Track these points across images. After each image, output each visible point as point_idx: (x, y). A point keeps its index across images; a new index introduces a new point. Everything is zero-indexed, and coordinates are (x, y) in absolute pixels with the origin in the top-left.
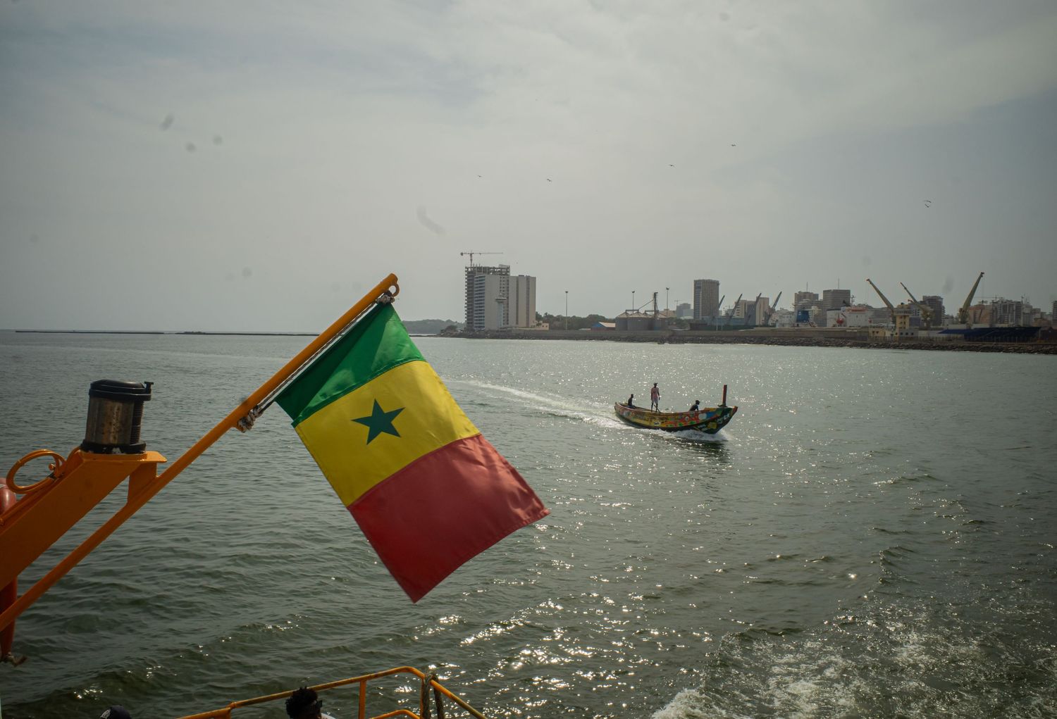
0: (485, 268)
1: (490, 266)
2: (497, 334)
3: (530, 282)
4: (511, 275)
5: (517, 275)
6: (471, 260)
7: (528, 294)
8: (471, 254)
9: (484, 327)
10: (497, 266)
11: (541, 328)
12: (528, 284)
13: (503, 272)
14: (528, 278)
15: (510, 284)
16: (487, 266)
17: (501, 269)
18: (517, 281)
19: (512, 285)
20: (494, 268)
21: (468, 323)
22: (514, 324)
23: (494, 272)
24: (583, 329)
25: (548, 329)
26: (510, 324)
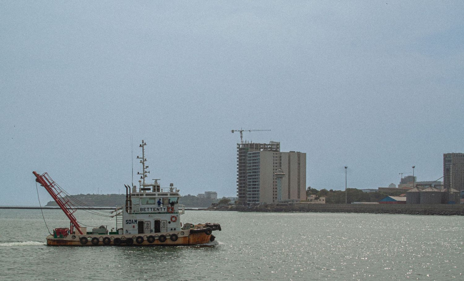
0: (257, 145)
1: (261, 143)
2: (279, 207)
3: (300, 158)
4: (281, 151)
5: (289, 152)
6: (241, 137)
7: (299, 170)
8: (241, 132)
9: (258, 201)
10: (268, 143)
11: (318, 202)
12: (299, 160)
13: (274, 148)
14: (299, 153)
15: (282, 158)
16: (258, 142)
17: (272, 145)
18: (289, 157)
19: (285, 161)
20: (265, 144)
21: (240, 197)
22: (296, 198)
23: (265, 149)
24: (355, 203)
25: (324, 202)
26: (292, 198)
